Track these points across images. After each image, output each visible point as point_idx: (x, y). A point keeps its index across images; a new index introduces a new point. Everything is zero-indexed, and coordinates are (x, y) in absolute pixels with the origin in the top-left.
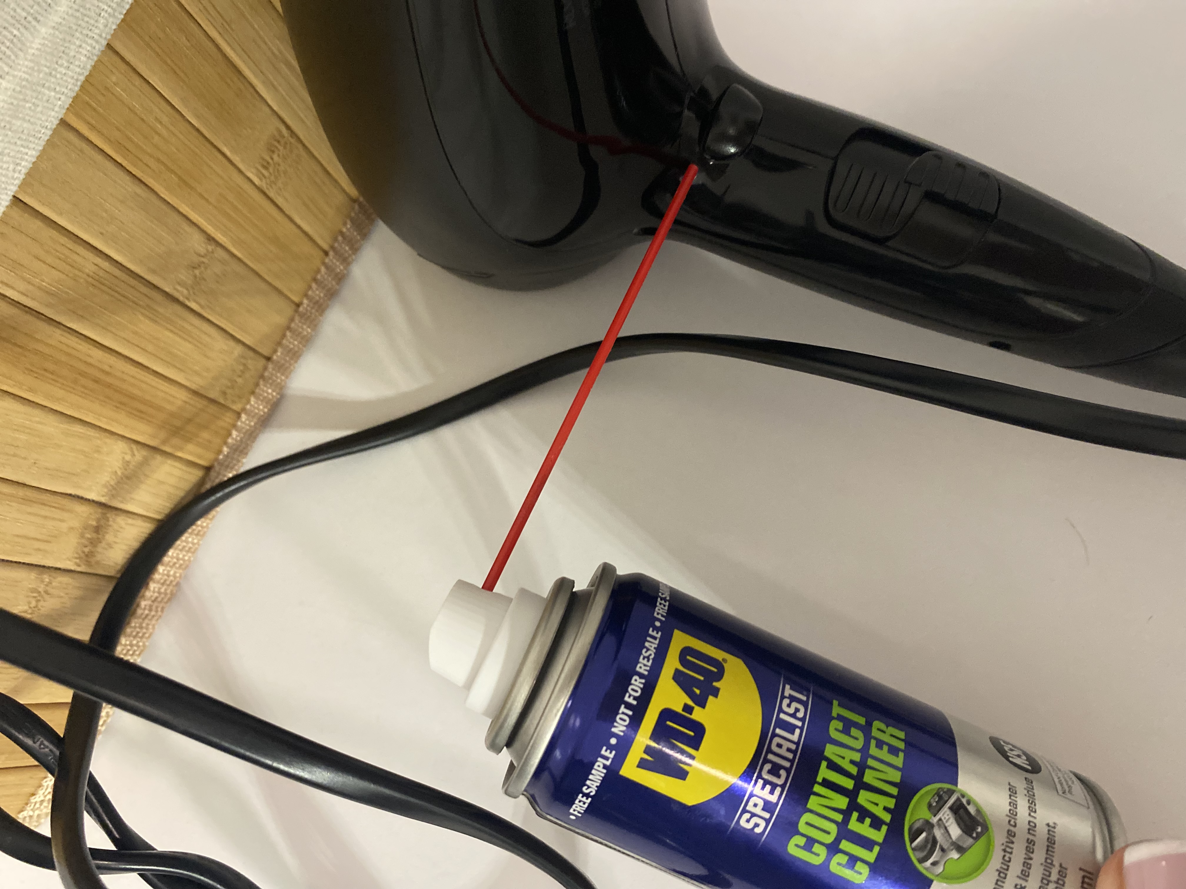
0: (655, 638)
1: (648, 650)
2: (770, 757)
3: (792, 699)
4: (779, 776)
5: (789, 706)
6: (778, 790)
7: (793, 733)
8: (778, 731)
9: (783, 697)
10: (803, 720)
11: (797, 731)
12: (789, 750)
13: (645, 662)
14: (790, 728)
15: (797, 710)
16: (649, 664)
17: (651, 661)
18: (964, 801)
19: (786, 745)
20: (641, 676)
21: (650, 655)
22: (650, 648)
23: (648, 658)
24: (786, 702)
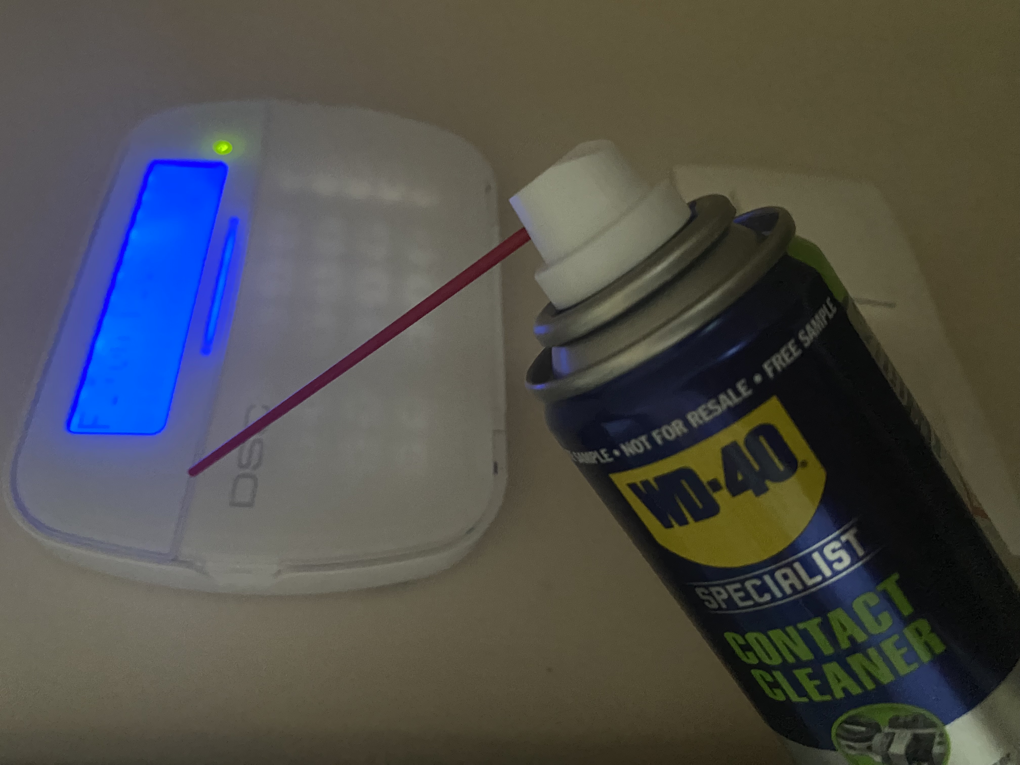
0: (738, 394)
1: (718, 403)
2: (767, 578)
3: (847, 546)
4: (761, 595)
5: (834, 551)
6: (750, 603)
7: (811, 576)
8: (797, 566)
9: (837, 539)
10: (836, 573)
11: (819, 578)
12: (792, 586)
13: (704, 414)
14: (813, 570)
15: (840, 560)
16: (707, 419)
17: (711, 417)
18: (937, 739)
19: (793, 580)
20: (687, 424)
21: (716, 410)
22: (721, 401)
23: (710, 412)
24: (836, 545)
